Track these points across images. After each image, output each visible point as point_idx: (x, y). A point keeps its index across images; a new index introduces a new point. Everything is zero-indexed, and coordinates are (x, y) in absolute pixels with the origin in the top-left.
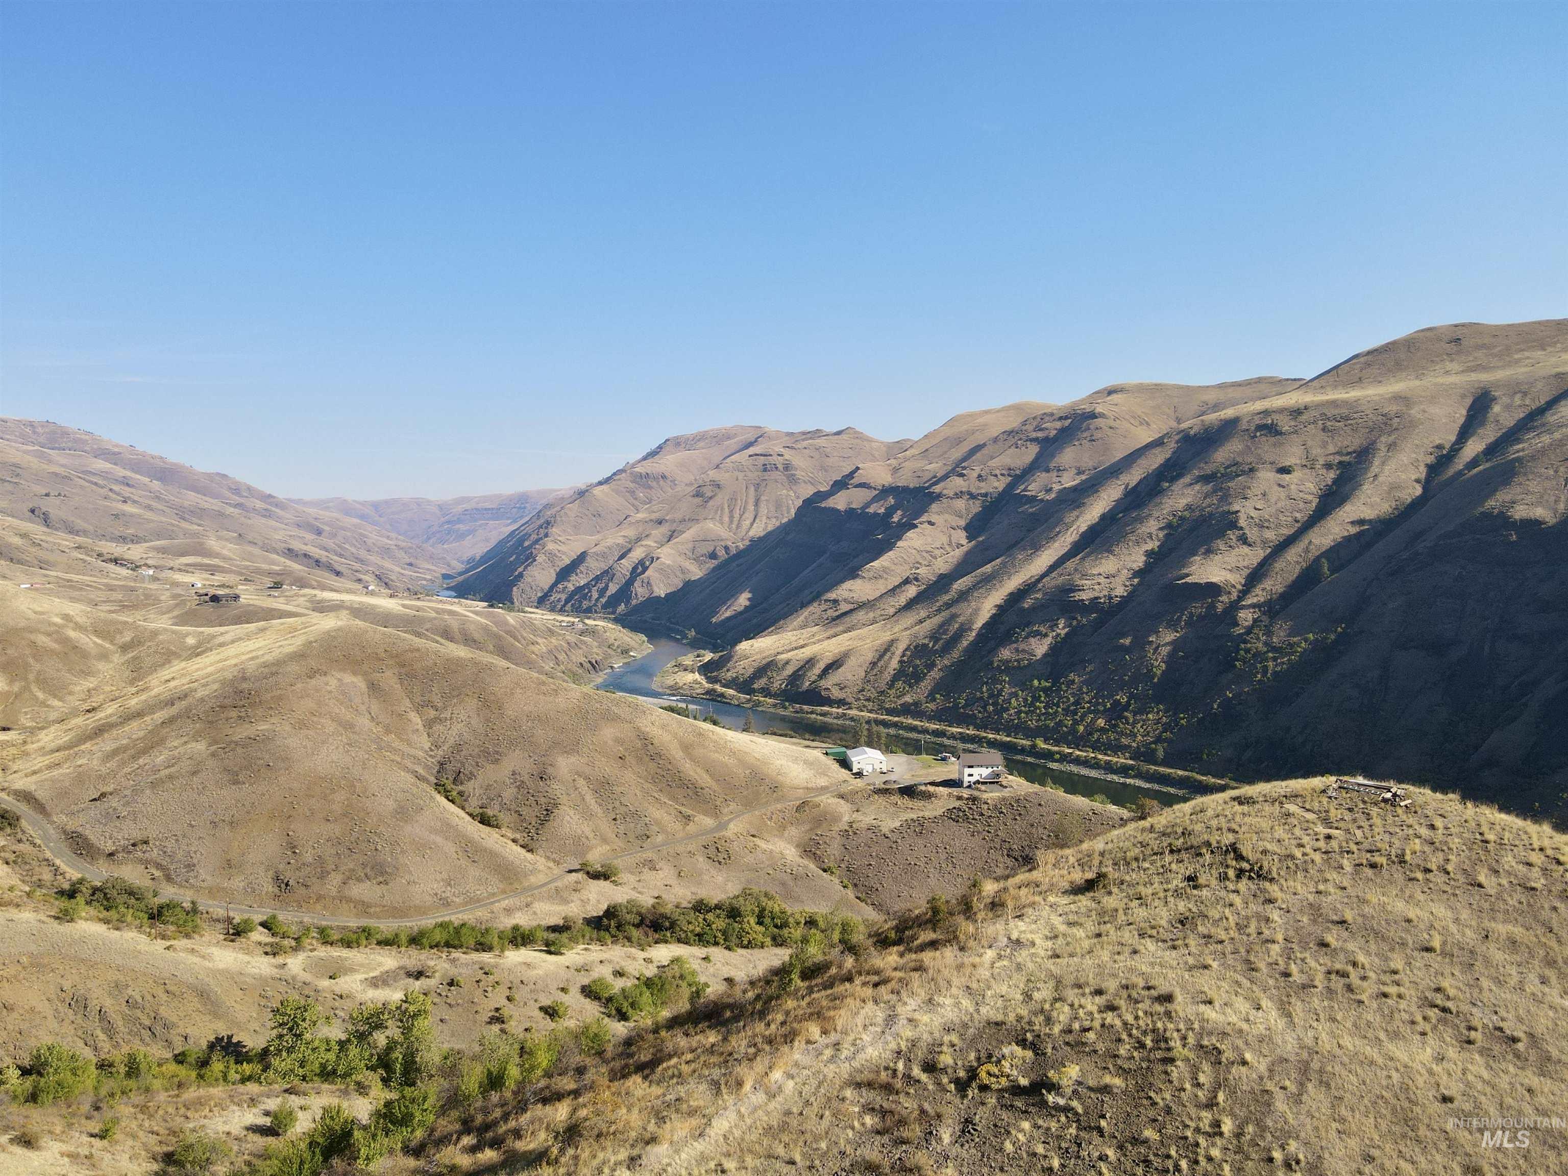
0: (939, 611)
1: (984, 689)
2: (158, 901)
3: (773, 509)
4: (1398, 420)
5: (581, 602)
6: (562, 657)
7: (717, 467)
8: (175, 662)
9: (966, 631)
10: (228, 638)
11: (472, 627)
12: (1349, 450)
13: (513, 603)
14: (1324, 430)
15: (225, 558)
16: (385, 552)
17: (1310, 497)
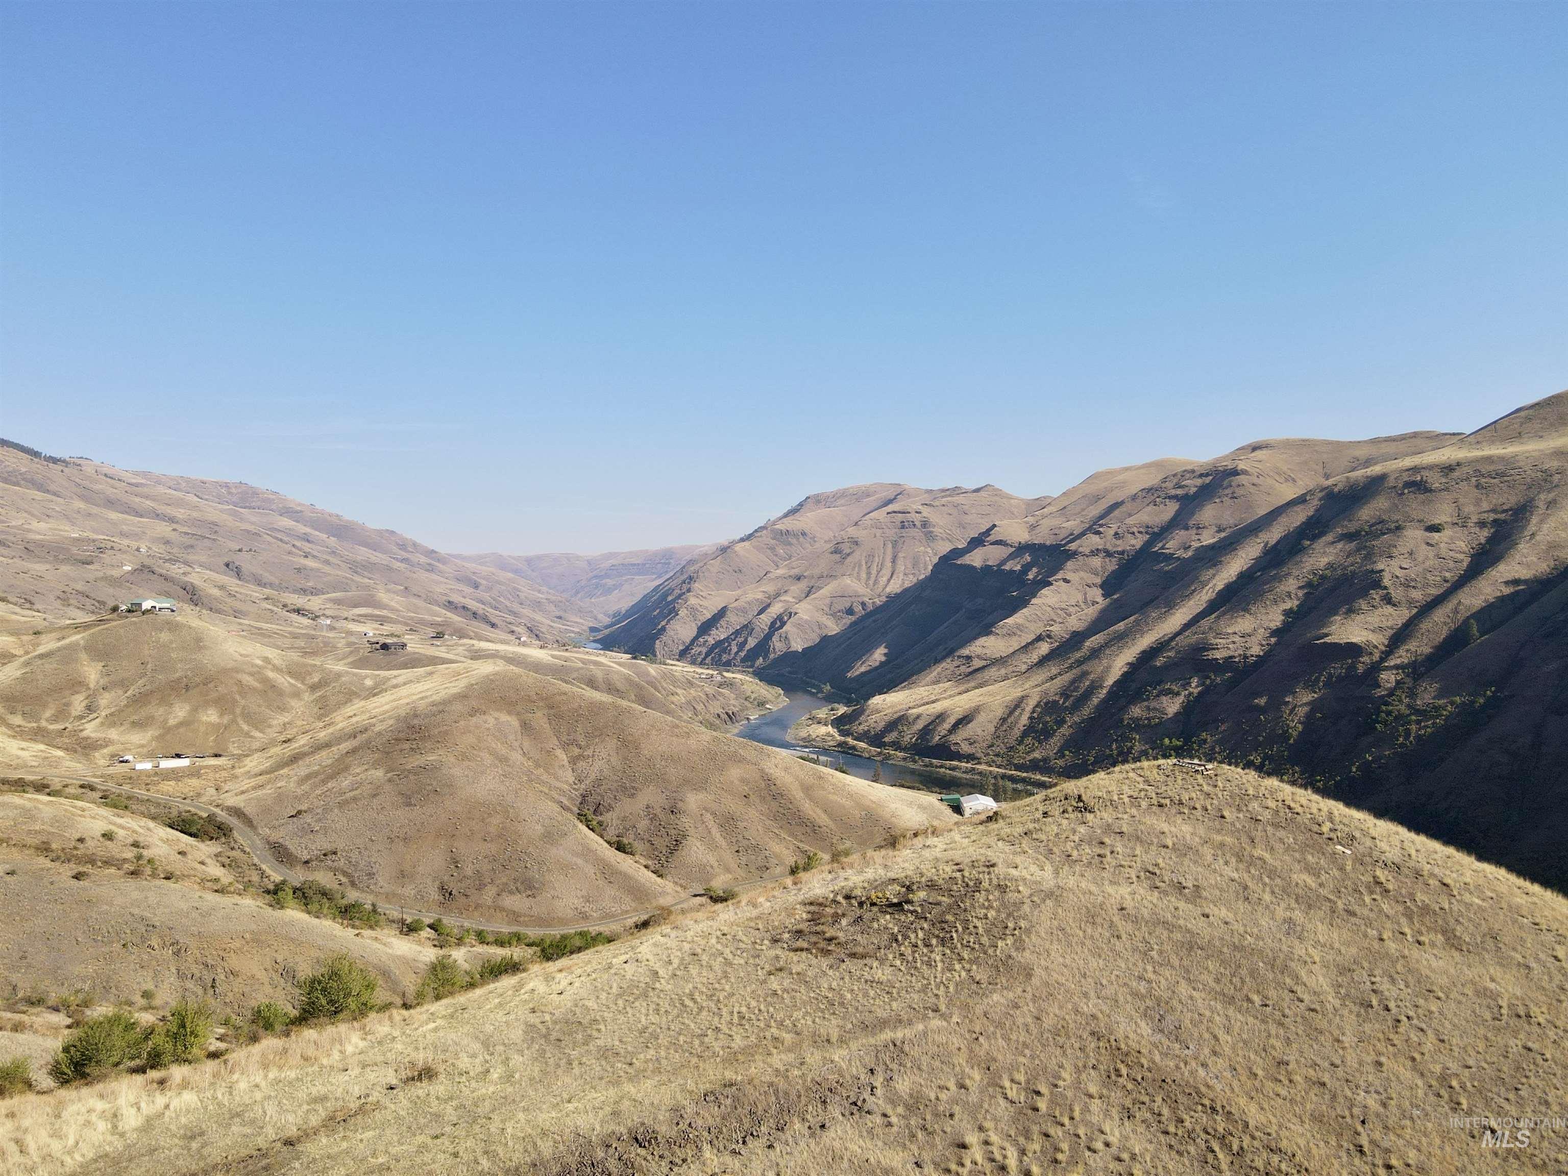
0: (1071, 668)
1: (1114, 746)
2: (344, 902)
3: (910, 566)
4: (1558, 476)
5: (720, 655)
6: (700, 707)
7: (856, 524)
8: (356, 701)
9: (1096, 688)
10: (400, 680)
11: (616, 677)
12: (1505, 507)
13: (655, 656)
14: (1477, 487)
15: (392, 610)
16: (537, 605)
17: (1461, 556)
